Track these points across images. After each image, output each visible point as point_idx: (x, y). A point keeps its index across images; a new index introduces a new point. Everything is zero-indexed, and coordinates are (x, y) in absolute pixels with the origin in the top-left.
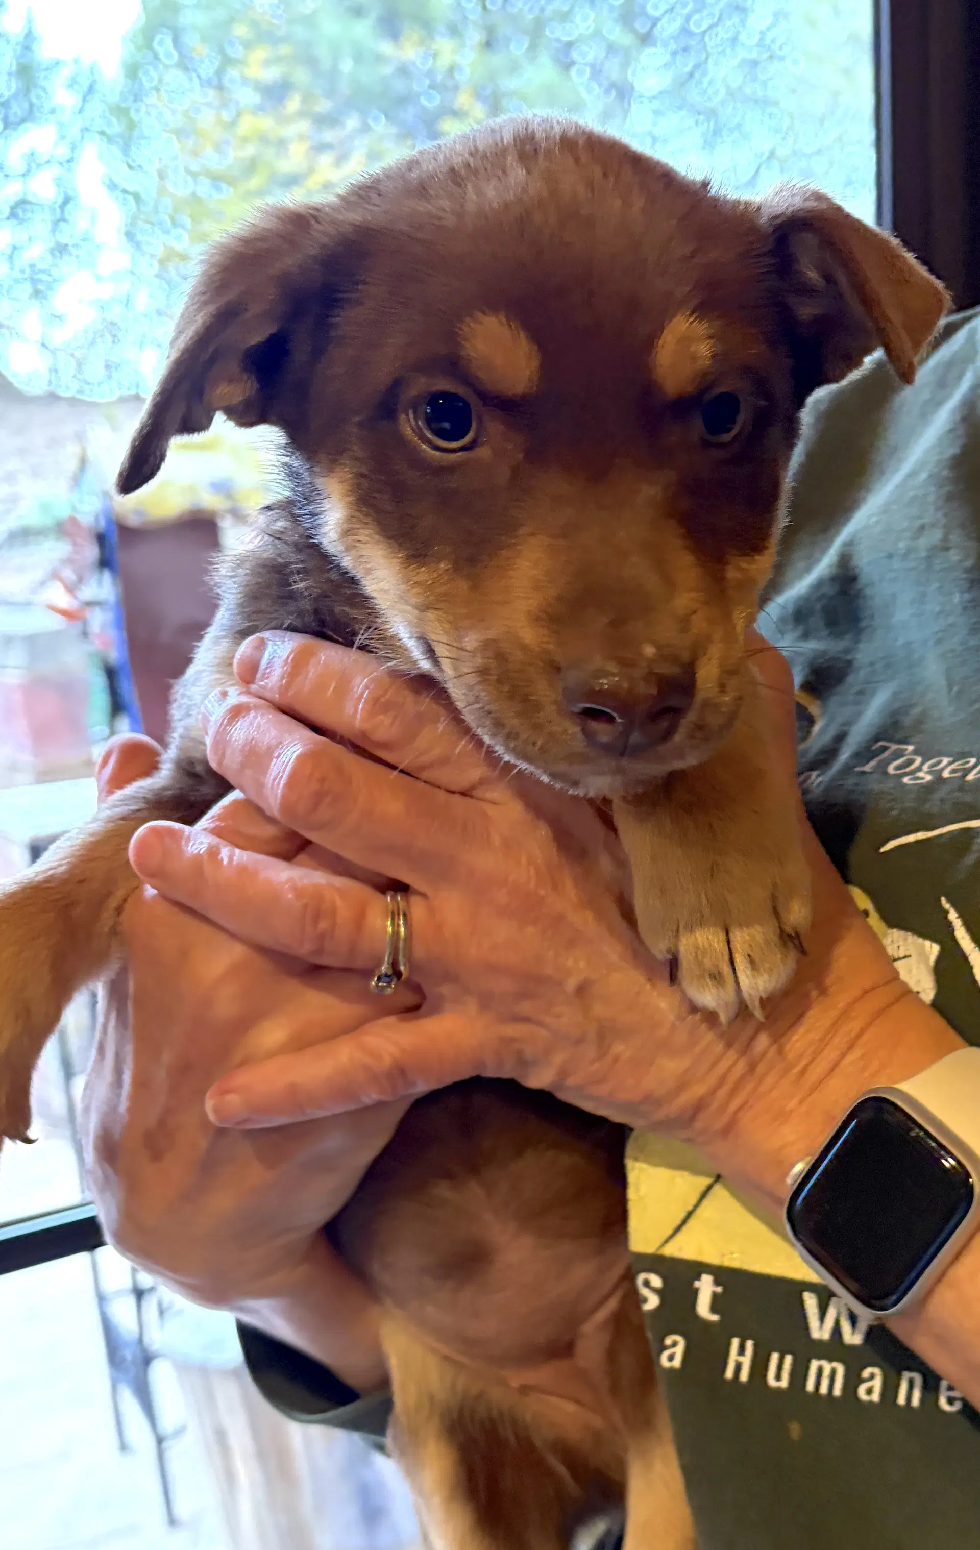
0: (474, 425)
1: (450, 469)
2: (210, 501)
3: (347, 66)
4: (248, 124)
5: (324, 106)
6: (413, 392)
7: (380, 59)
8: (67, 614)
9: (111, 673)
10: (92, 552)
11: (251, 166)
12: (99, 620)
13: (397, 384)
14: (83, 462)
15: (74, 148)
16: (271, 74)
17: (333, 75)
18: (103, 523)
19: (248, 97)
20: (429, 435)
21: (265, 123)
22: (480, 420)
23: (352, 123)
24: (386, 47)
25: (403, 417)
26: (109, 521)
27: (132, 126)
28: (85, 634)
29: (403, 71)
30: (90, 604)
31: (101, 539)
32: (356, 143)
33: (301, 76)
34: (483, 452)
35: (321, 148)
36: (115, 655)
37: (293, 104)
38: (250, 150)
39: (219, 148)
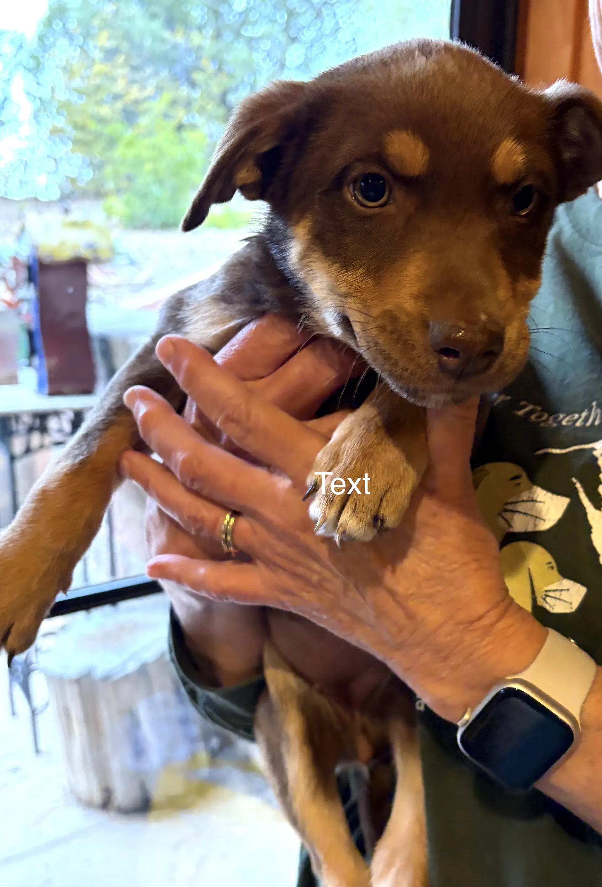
0: (386, 194)
1: (370, 218)
2: (85, 253)
3: (148, 43)
4: (97, 68)
5: (136, 61)
6: (355, 173)
7: (163, 40)
8: (9, 304)
9: (31, 335)
10: (24, 274)
11: (98, 88)
12: (25, 308)
13: (346, 170)
14: (23, 230)
15: (10, 73)
16: (109, 44)
17: (141, 46)
18: (31, 261)
19: (97, 55)
20: (360, 198)
21: (106, 68)
22: (390, 192)
23: (149, 71)
24: (167, 34)
25: (346, 189)
26: (34, 260)
27: (39, 64)
28: (19, 314)
29: (175, 47)
30: (21, 300)
31: (30, 269)
32: (151, 81)
33: (125, 46)
34: (391, 209)
35: (133, 82)
36: (34, 325)
37: (121, 59)
38: (98, 81)
39: (83, 78)
